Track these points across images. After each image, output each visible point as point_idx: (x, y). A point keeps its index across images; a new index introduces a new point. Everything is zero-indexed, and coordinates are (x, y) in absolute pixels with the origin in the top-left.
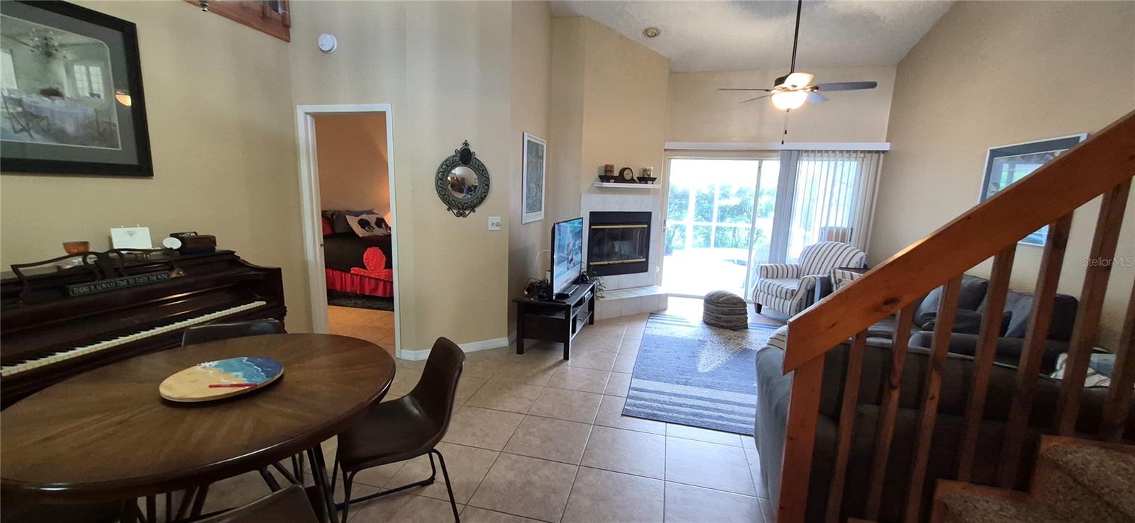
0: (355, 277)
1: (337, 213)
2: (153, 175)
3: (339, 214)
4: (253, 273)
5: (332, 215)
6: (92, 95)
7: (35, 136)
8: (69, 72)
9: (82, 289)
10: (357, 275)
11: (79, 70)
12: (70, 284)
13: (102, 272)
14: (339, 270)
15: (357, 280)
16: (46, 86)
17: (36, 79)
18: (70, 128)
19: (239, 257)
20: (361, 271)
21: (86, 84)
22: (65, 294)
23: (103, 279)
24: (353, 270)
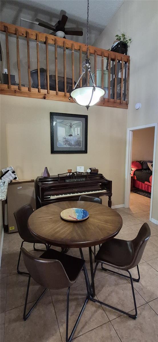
0: (146, 185)
1: (144, 162)
2: (87, 153)
3: (145, 162)
4: (105, 181)
5: (143, 162)
6: (78, 135)
7: (67, 145)
8: (74, 130)
9: (68, 181)
10: (147, 184)
11: (76, 129)
12: (66, 179)
13: (72, 177)
14: (141, 182)
15: (146, 186)
16: (70, 134)
17: (68, 133)
18: (73, 143)
19: (103, 176)
20: (148, 183)
21: (77, 132)
22: (65, 182)
23: (72, 179)
24: (146, 182)
